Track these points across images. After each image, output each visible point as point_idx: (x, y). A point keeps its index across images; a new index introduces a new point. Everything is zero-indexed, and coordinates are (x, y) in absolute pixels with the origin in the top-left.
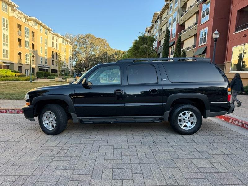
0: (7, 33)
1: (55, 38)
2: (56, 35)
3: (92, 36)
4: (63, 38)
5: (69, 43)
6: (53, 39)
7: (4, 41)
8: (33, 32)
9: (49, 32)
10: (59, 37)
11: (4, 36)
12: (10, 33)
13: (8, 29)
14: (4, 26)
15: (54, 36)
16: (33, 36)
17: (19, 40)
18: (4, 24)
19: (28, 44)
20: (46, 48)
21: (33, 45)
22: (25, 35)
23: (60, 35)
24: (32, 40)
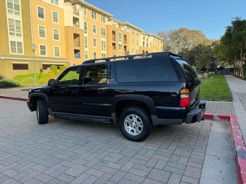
0: (105, 40)
1: (146, 37)
2: (147, 35)
3: (185, 29)
4: (154, 37)
5: (160, 41)
6: (144, 39)
7: (102, 47)
8: (125, 36)
9: (140, 33)
10: (150, 36)
11: (102, 43)
12: (107, 40)
13: (105, 36)
14: (102, 34)
15: (144, 36)
16: (126, 39)
17: (114, 44)
18: (102, 32)
19: (121, 47)
20: (138, 48)
21: (125, 47)
22: (119, 39)
23: (150, 34)
24: (125, 43)
